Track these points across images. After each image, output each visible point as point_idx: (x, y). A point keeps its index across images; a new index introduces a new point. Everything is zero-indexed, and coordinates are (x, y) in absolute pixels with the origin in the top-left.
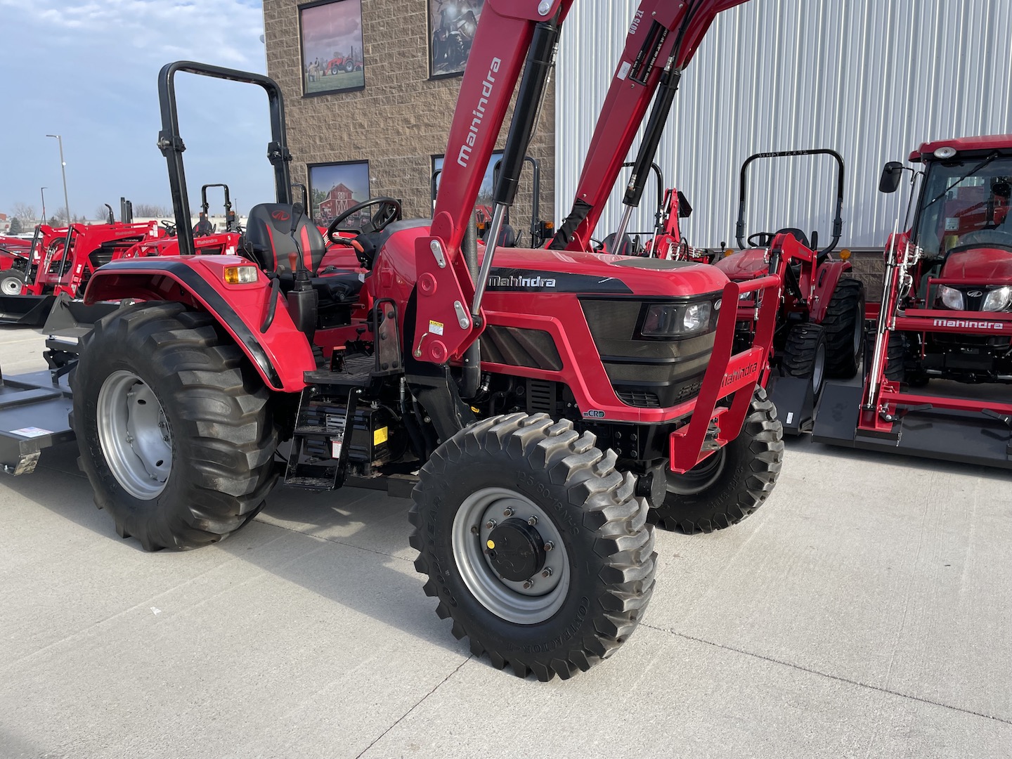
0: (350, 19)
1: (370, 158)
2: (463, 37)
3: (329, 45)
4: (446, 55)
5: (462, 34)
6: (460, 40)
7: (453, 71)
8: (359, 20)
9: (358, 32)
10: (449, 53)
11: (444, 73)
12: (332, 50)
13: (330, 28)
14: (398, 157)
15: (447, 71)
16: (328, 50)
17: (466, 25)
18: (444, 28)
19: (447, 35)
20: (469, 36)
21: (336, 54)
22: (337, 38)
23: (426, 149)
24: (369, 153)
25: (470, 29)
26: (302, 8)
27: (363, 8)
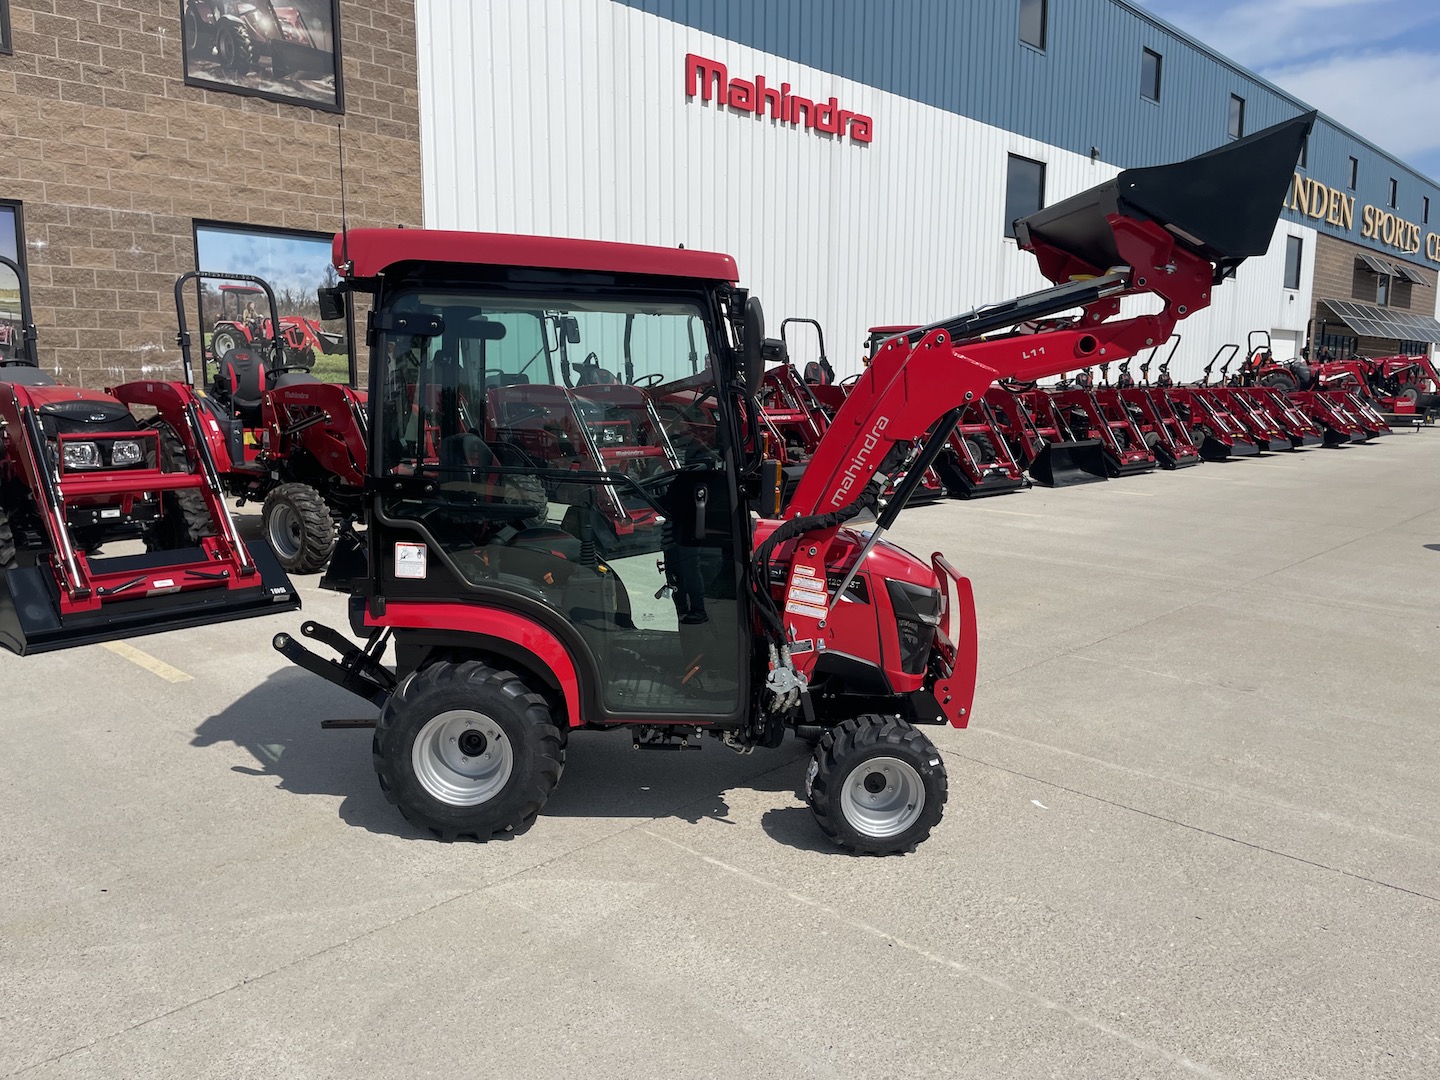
1: (27, 199)
2: (249, 31)
4: (215, 50)
5: (247, 25)
6: (244, 34)
7: (232, 82)
10: (223, 48)
11: (212, 79)
14: (110, 208)
15: (218, 77)
17: (257, 15)
19: (217, 15)
20: (264, 35)
23: (183, 205)
24: (29, 187)
25: (265, 24)
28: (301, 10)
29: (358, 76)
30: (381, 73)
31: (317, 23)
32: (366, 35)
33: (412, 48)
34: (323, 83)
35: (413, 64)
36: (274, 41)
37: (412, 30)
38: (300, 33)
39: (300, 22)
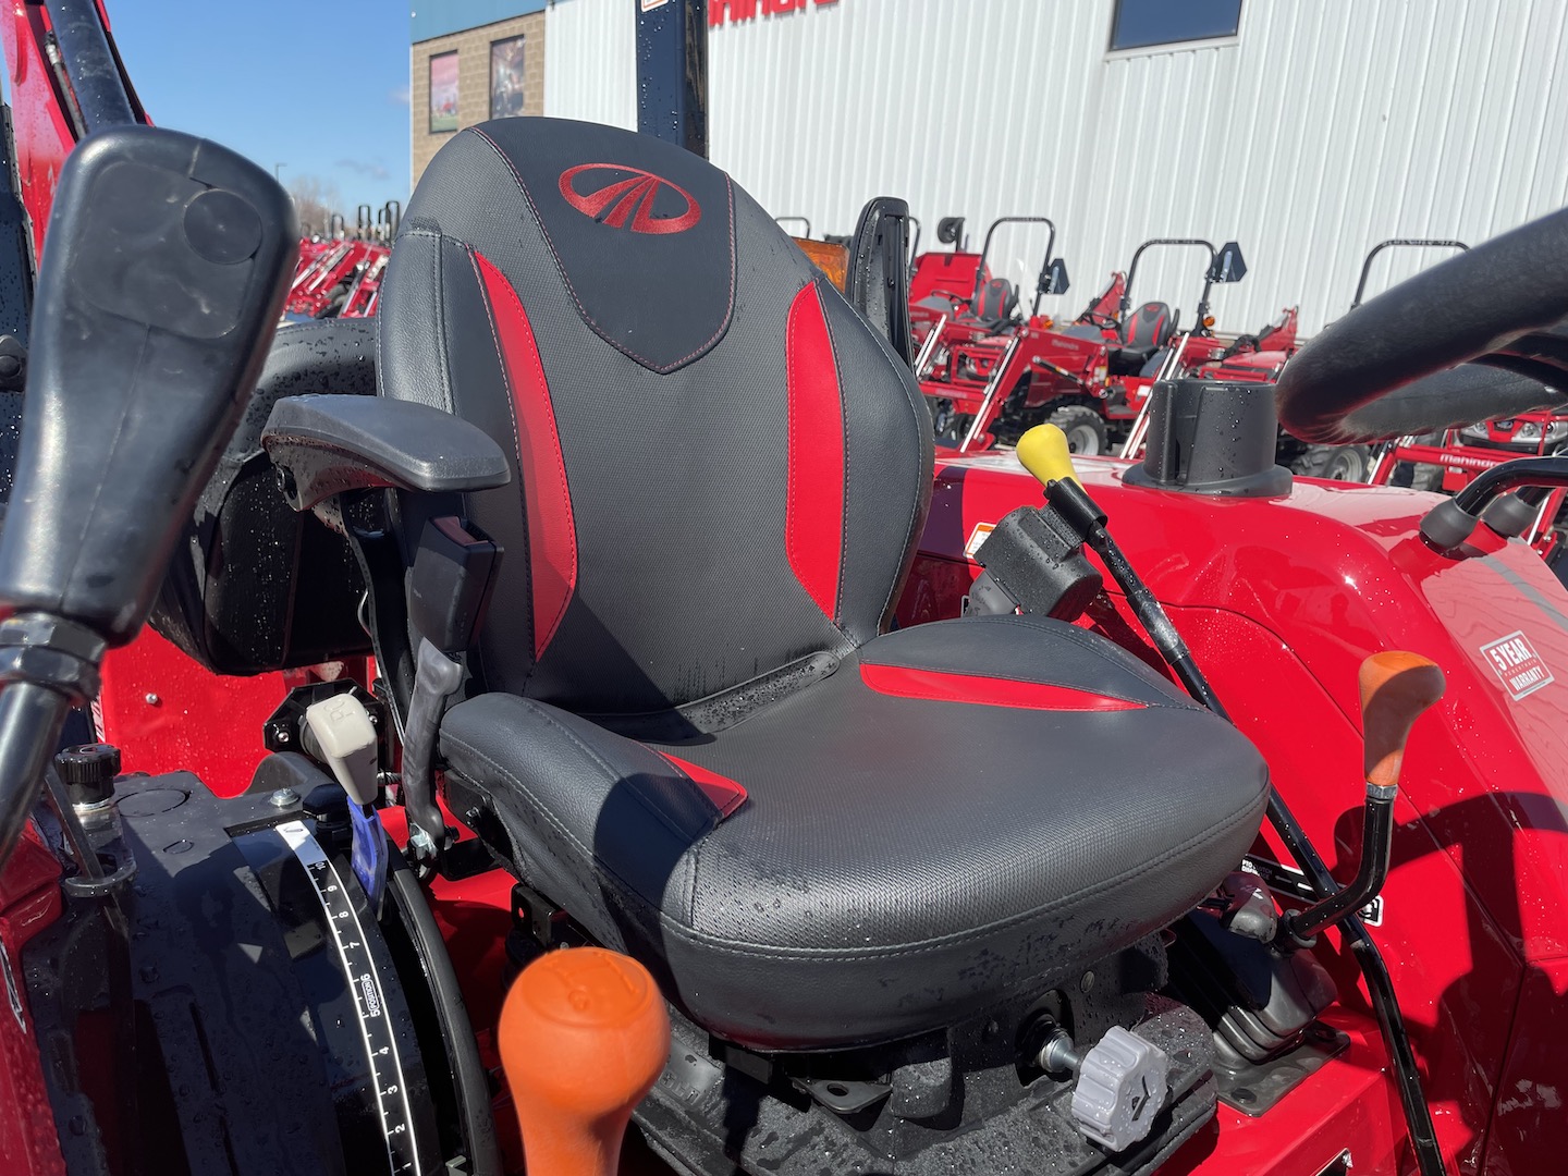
0: (453, 70)
2: (507, 93)
3: (445, 90)
8: (457, 71)
9: (457, 82)
12: (445, 96)
13: (444, 75)
16: (442, 96)
18: (498, 85)
21: (447, 99)
22: (448, 85)
25: (510, 86)
26: (432, 57)
27: (460, 60)
28: (518, 73)
30: (534, 95)
32: (531, 77)
33: (543, 76)
35: (543, 86)
36: (512, 94)
38: (517, 86)
39: (518, 81)
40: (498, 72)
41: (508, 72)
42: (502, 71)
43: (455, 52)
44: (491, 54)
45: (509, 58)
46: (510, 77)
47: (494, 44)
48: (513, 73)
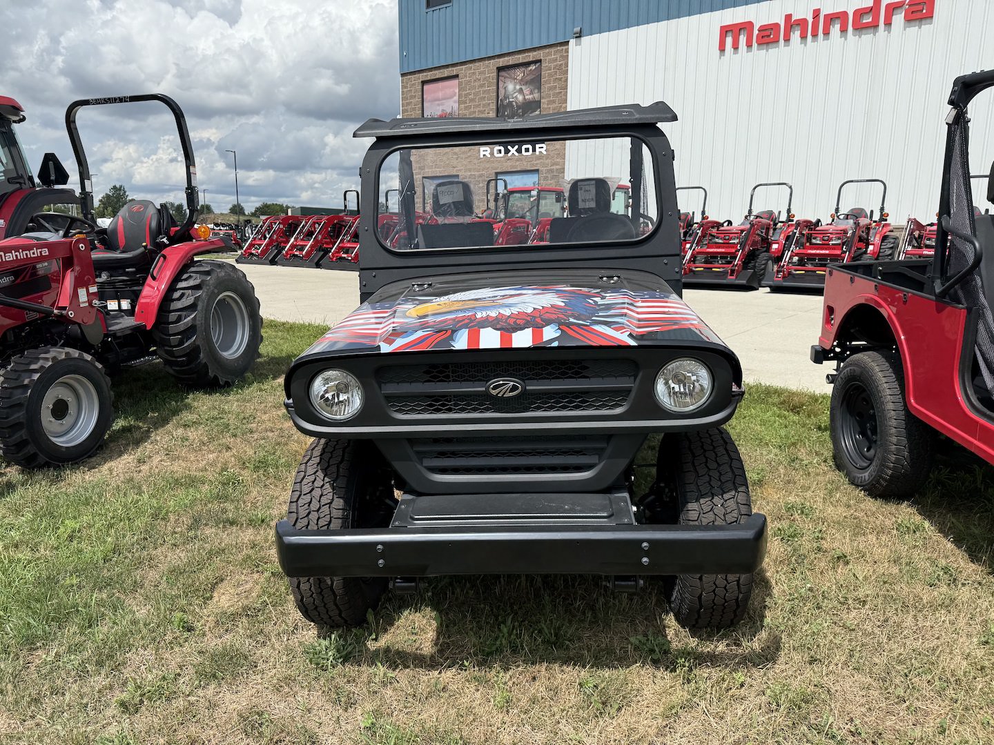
0: (452, 90)
1: (460, 174)
2: (516, 103)
3: (439, 105)
4: (506, 113)
5: (516, 101)
6: (514, 104)
8: (457, 91)
9: (456, 98)
12: (441, 108)
13: (440, 95)
16: (438, 108)
17: (518, 96)
18: (506, 97)
19: (507, 101)
20: (520, 102)
21: (443, 110)
22: (444, 101)
23: (493, 168)
24: (460, 170)
25: (520, 98)
26: (424, 83)
27: (460, 84)
28: (532, 88)
29: (546, 106)
30: (554, 102)
31: (536, 91)
32: (550, 89)
33: (566, 88)
34: (537, 113)
35: (566, 94)
36: (523, 103)
37: (566, 80)
38: (531, 97)
39: (531, 93)
40: (505, 88)
41: (518, 87)
42: (510, 87)
43: (456, 76)
44: (498, 76)
45: (519, 78)
46: (521, 91)
47: (500, 69)
48: (523, 87)
